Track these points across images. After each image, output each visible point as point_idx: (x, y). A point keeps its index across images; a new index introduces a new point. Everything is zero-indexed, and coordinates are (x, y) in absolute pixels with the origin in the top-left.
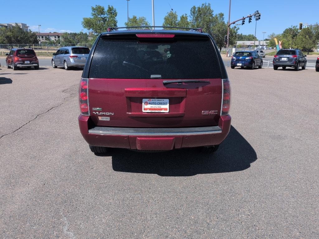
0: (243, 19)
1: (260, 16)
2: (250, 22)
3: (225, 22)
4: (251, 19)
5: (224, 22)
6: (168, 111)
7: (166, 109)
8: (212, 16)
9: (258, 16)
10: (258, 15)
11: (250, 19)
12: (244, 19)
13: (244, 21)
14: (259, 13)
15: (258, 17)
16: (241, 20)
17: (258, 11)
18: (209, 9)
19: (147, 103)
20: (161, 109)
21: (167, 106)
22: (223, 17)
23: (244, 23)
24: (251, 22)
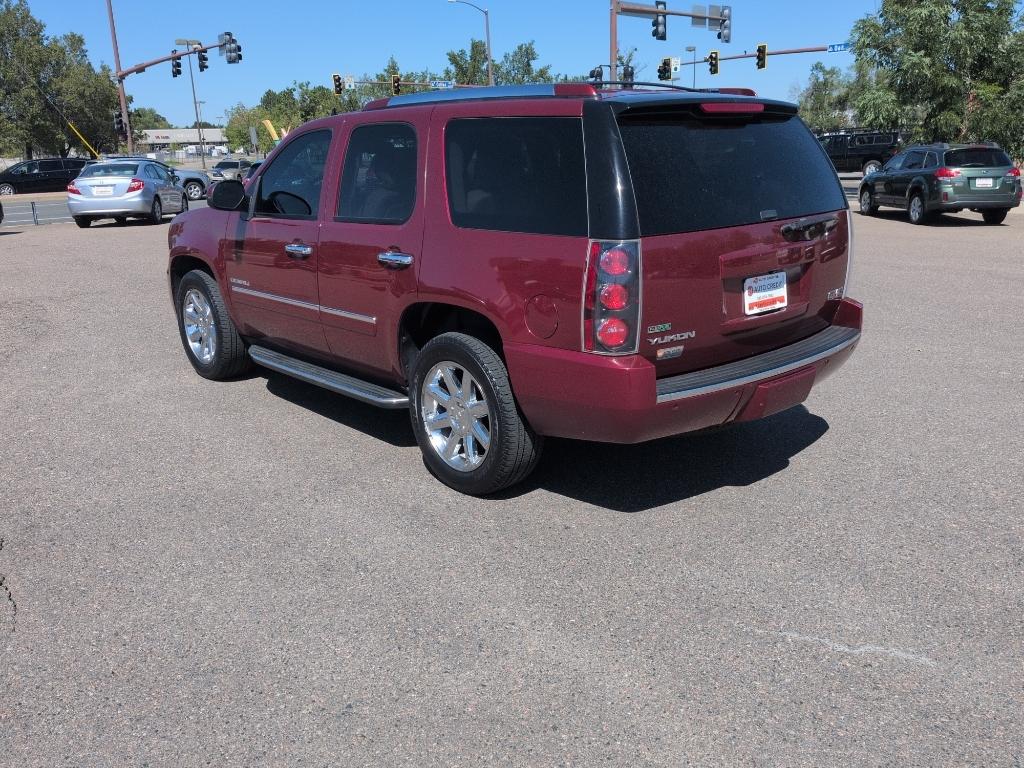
0: (174, 59)
1: (239, 49)
2: (203, 67)
3: (93, 65)
4: (206, 59)
5: (89, 64)
6: (785, 304)
7: (781, 300)
8: (40, 42)
9: (235, 51)
10: (233, 45)
11: (203, 59)
12: (179, 58)
13: (179, 65)
14: (234, 41)
15: (234, 54)
16: (168, 59)
17: (229, 34)
18: (26, 16)
19: (752, 291)
20: (773, 301)
21: (782, 291)
22: (84, 47)
23: (179, 72)
24: (207, 67)
